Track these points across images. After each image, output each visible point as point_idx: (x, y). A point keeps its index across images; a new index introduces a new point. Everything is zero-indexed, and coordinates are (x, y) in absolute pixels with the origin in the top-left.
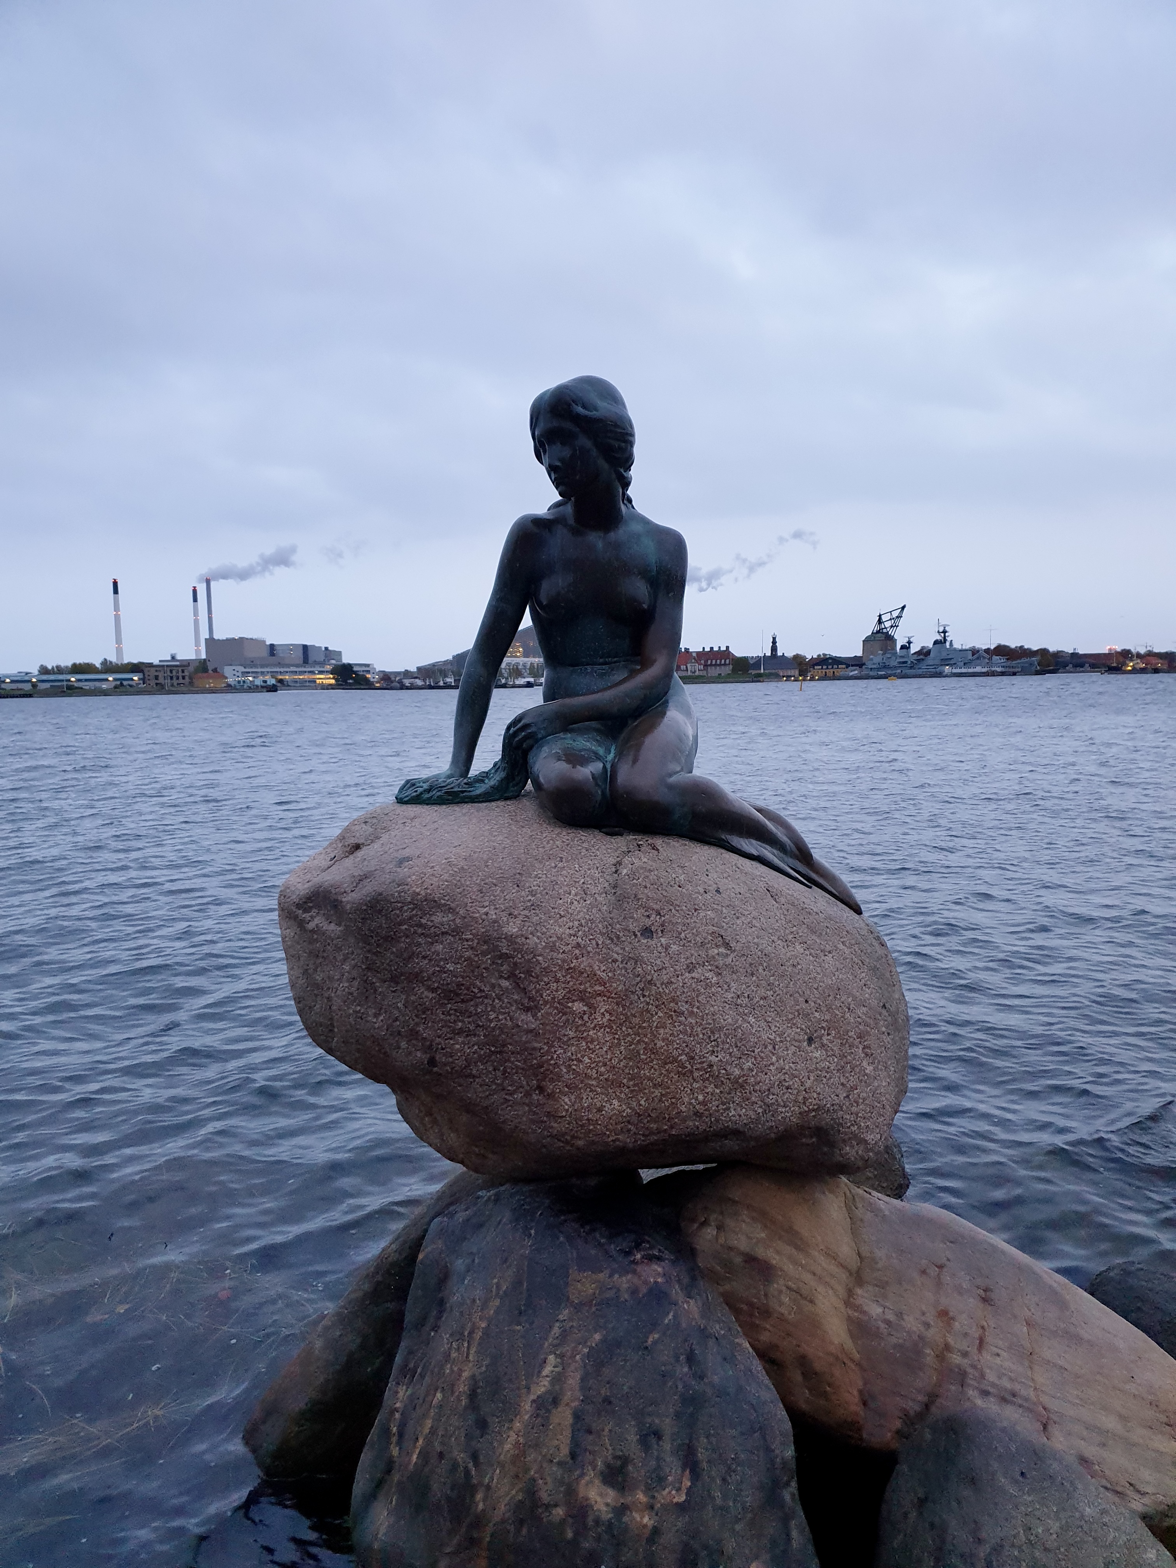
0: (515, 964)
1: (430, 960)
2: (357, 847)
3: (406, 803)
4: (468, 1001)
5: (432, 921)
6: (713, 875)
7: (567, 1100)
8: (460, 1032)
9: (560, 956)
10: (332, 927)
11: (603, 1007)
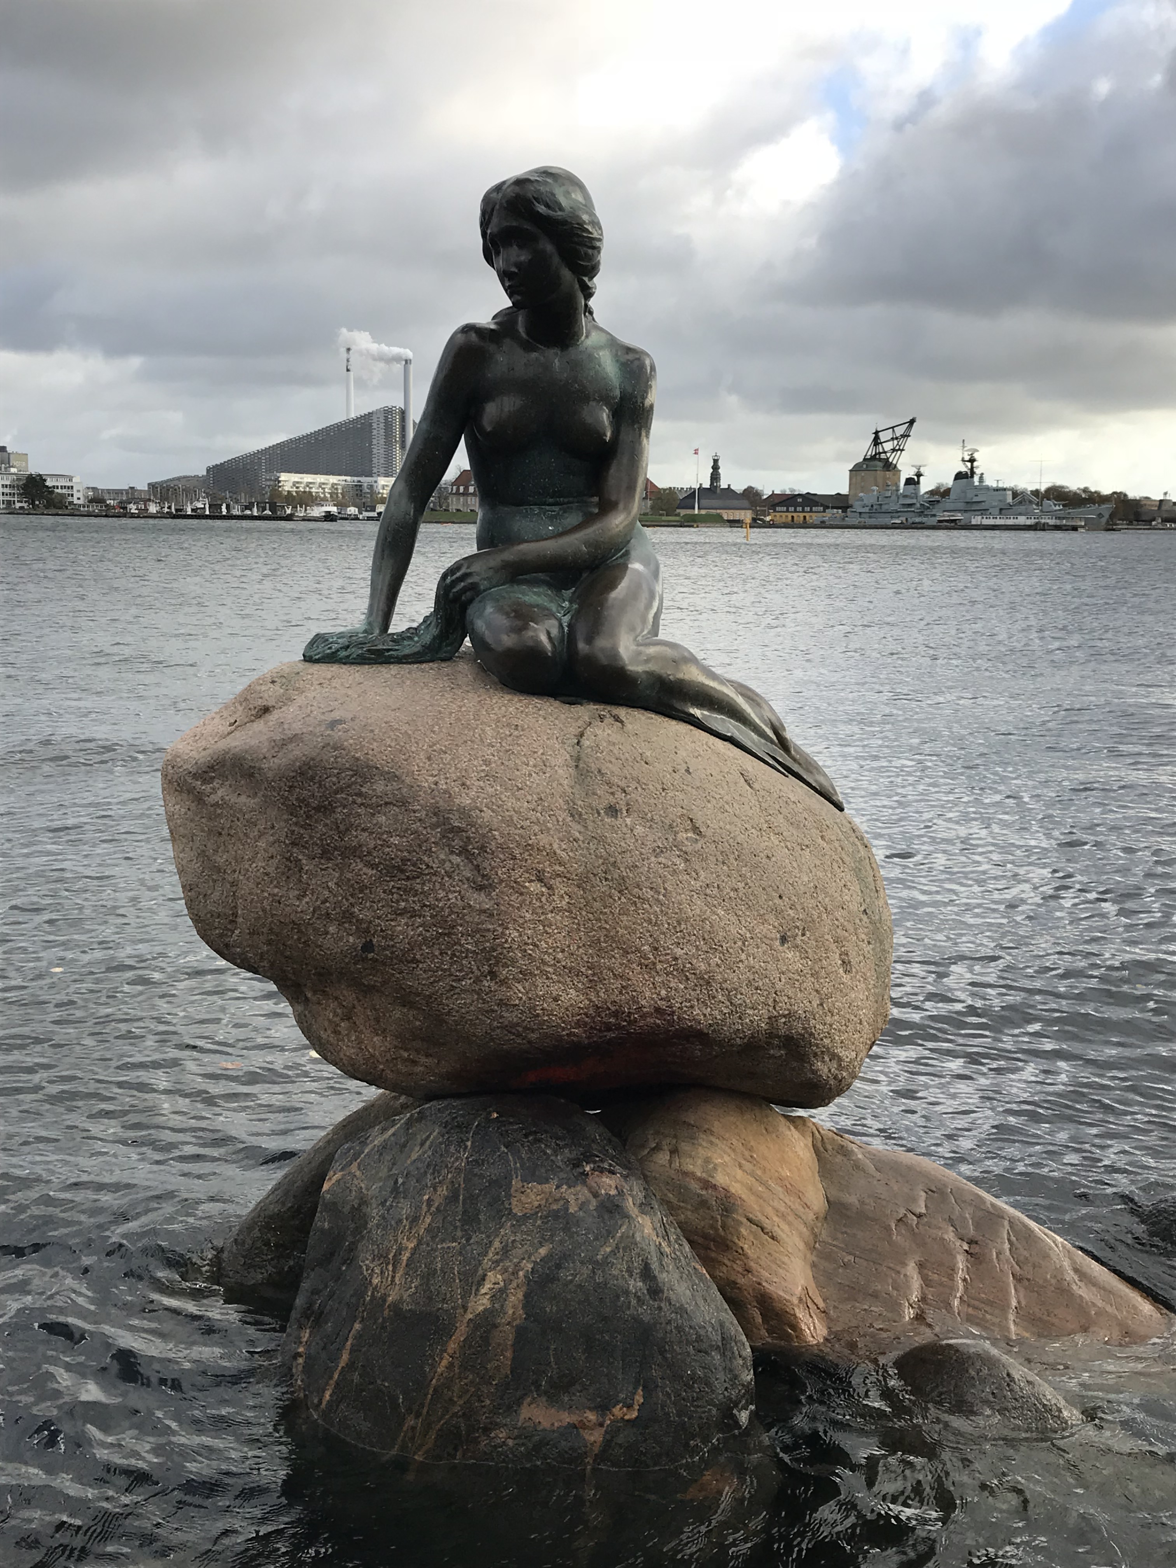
0: (468, 838)
1: (372, 833)
2: (266, 710)
3: (317, 661)
4: (414, 878)
5: (374, 790)
6: (682, 753)
7: (520, 988)
8: (403, 913)
9: (517, 831)
10: (243, 801)
11: (562, 888)
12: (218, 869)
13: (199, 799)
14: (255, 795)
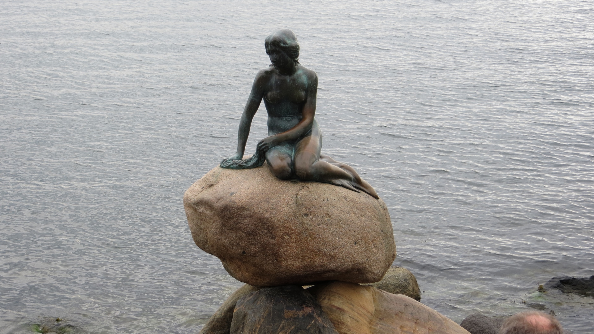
0: (269, 225)
1: (244, 224)
2: (211, 185)
3: (225, 168)
4: (255, 236)
5: (244, 213)
6: (326, 194)
7: (284, 262)
8: (253, 244)
9: (281, 223)
10: (208, 212)
11: (294, 237)
12: (202, 229)
13: (196, 210)
14: (212, 212)
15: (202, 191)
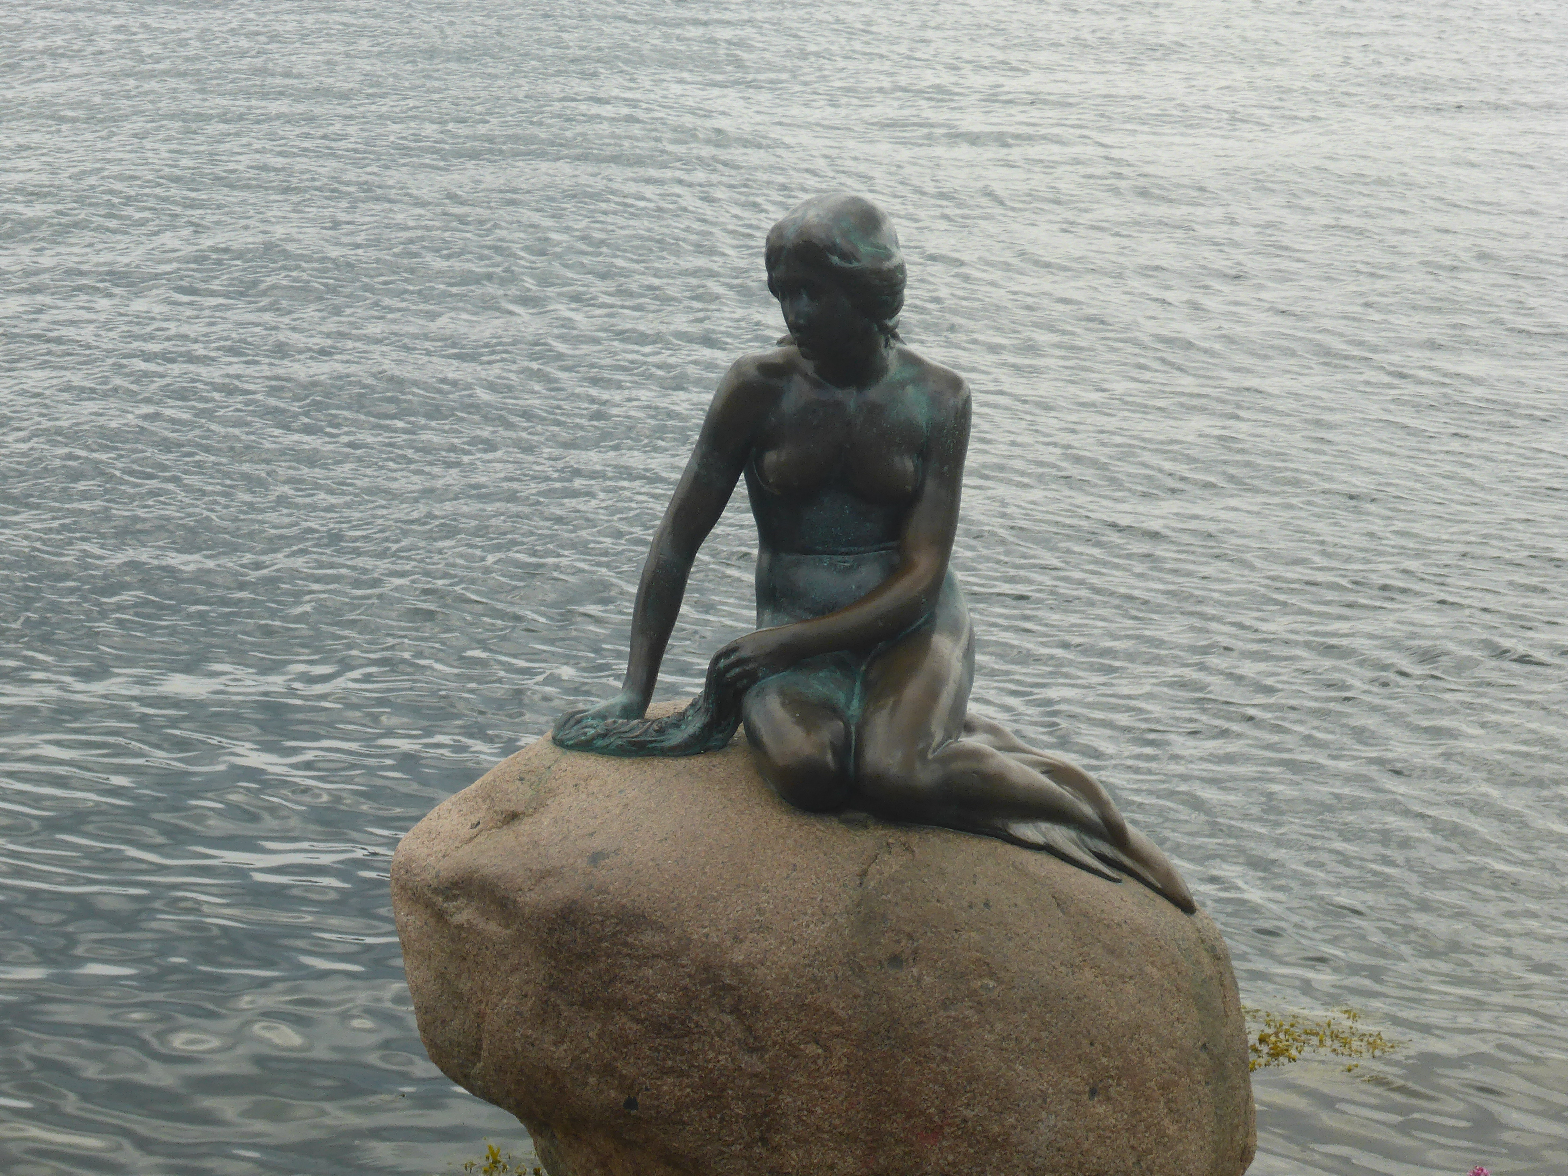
0: (740, 997)
2: (513, 817)
3: (572, 747)
5: (641, 941)
6: (982, 881)
8: (670, 1071)
9: (793, 990)
10: (493, 927)
11: (841, 1049)
12: (460, 996)
13: (440, 916)
14: (507, 926)
15: (472, 839)
